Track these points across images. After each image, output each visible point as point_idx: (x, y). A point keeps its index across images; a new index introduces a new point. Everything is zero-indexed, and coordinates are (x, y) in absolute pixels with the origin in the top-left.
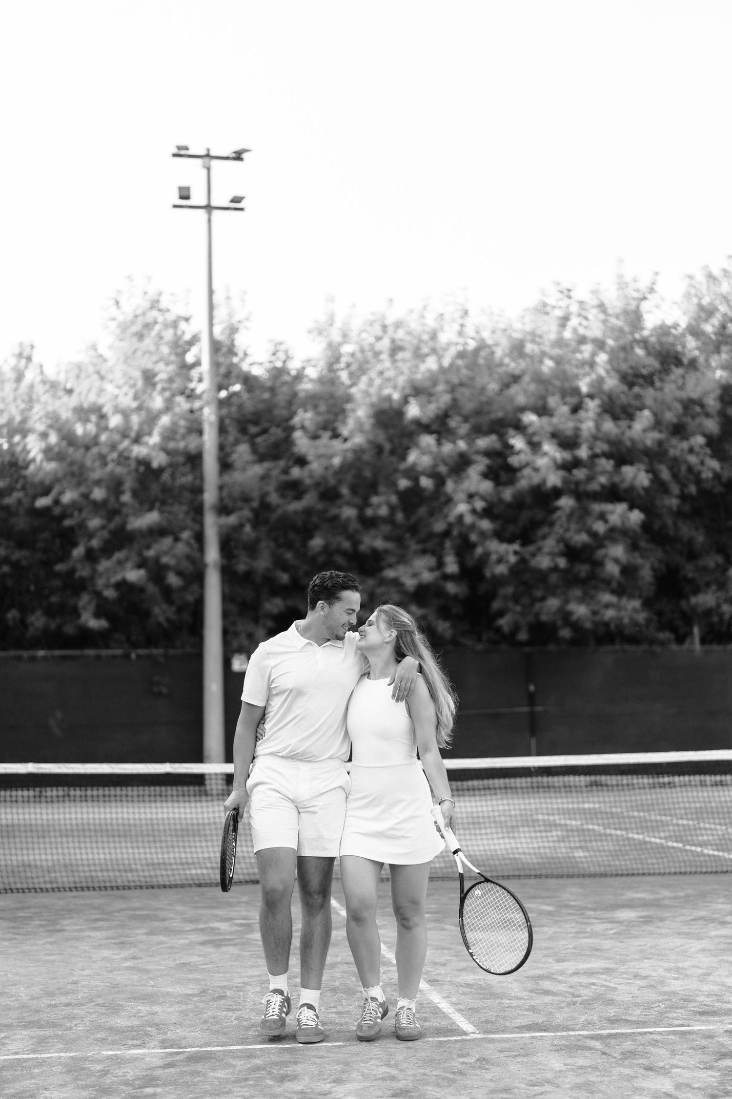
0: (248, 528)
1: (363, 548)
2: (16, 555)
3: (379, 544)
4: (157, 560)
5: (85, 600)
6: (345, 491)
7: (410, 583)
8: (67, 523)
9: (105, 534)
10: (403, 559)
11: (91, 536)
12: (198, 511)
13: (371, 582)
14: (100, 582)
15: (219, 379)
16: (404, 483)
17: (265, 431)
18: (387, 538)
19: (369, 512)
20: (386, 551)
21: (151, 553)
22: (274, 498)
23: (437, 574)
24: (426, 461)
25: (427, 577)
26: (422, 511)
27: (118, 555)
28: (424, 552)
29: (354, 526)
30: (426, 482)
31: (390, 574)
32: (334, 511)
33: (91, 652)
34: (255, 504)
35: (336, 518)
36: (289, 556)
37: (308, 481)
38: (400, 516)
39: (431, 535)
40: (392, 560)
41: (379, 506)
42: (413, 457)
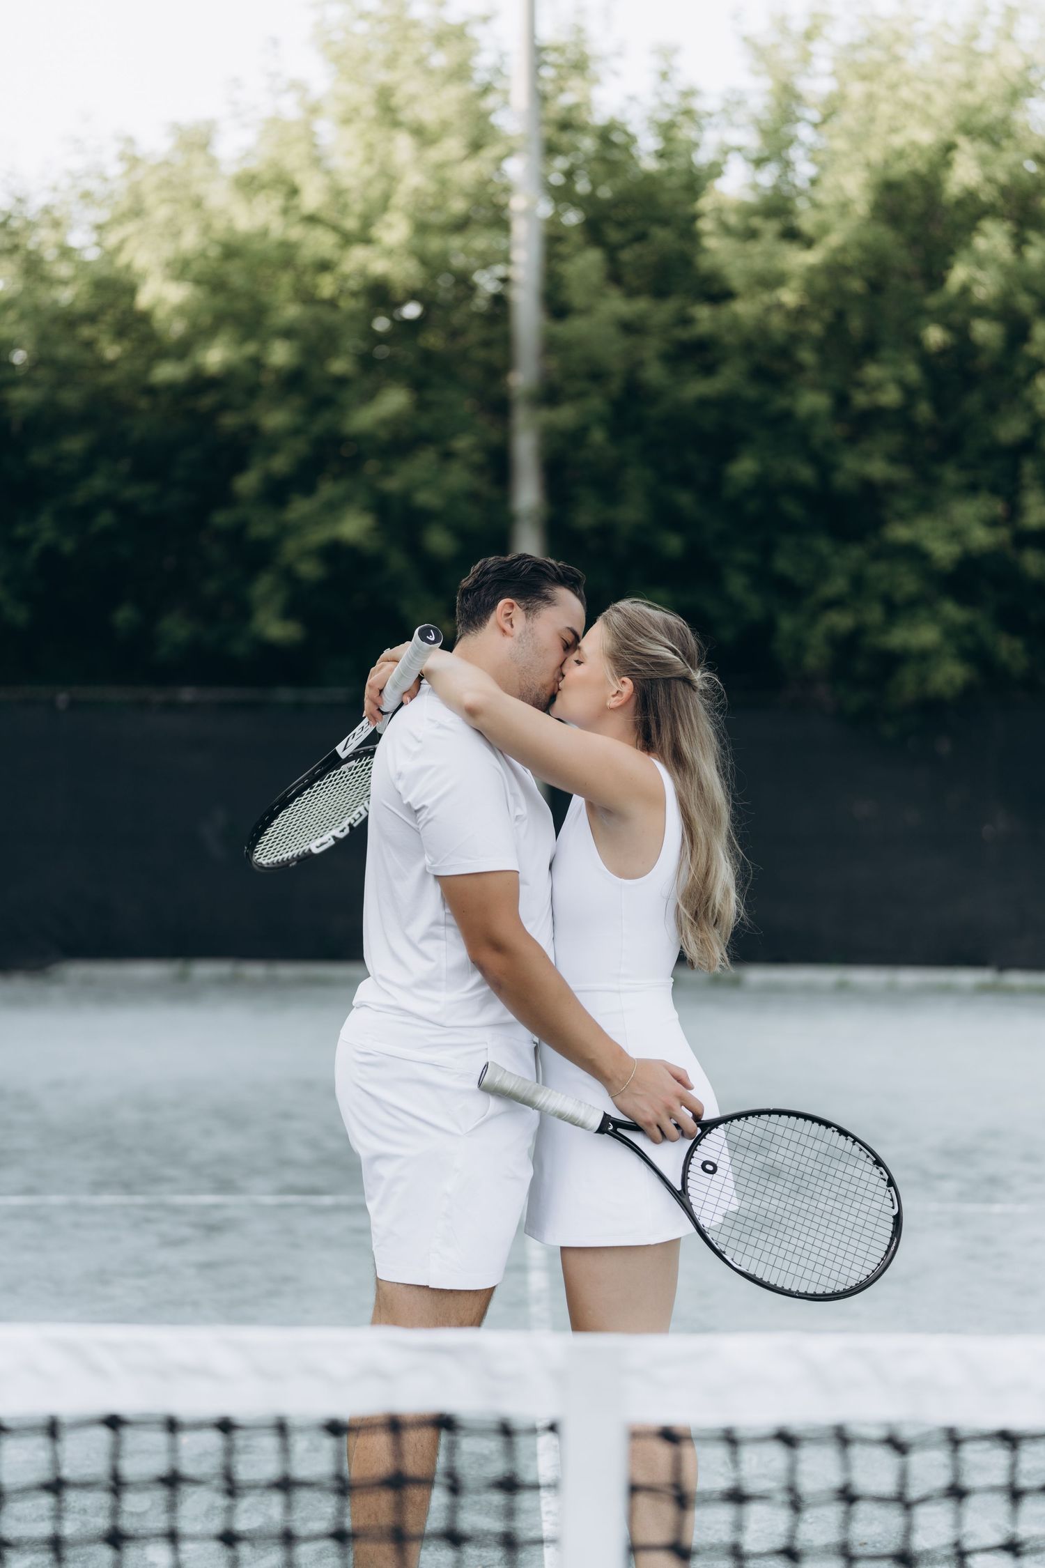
0: (598, 436)
1: (841, 480)
2: (132, 492)
3: (878, 469)
4: (406, 496)
5: (263, 585)
6: (806, 356)
7: (943, 551)
8: (229, 421)
9: (300, 446)
10: (926, 506)
11: (272, 445)
12: (500, 408)
13: (856, 553)
14: (291, 547)
15: (549, 132)
16: (935, 336)
17: (641, 237)
18: (892, 459)
19: (860, 399)
20: (890, 487)
21: (392, 484)
22: (654, 373)
23: (1004, 534)
24: (987, 287)
25: (981, 537)
26: (973, 401)
27: (328, 489)
28: (972, 489)
29: (827, 431)
30: (985, 331)
31: (900, 532)
32: (781, 402)
33: (285, 695)
34: (615, 386)
35: (787, 416)
36: (685, 499)
37: (730, 339)
38: (924, 410)
39: (994, 452)
40: (903, 504)
41: (878, 386)
42: (959, 274)
